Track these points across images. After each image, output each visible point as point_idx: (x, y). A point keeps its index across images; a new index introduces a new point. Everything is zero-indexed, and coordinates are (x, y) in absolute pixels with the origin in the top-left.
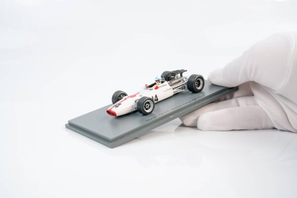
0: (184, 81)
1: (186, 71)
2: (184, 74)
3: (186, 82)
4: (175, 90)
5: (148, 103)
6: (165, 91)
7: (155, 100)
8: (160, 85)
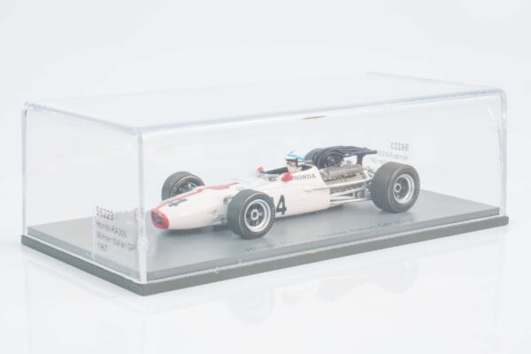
0: (364, 177)
1: (375, 152)
2: (366, 160)
3: (369, 178)
4: (336, 195)
5: (258, 207)
6: (309, 191)
7: (278, 210)
8: (296, 173)
